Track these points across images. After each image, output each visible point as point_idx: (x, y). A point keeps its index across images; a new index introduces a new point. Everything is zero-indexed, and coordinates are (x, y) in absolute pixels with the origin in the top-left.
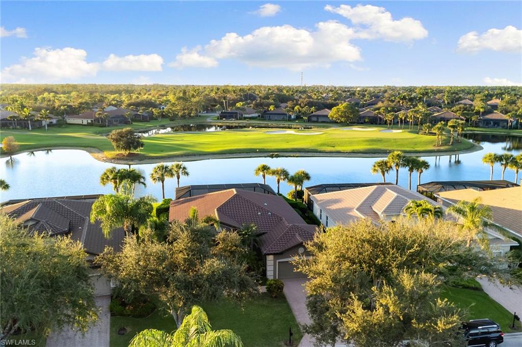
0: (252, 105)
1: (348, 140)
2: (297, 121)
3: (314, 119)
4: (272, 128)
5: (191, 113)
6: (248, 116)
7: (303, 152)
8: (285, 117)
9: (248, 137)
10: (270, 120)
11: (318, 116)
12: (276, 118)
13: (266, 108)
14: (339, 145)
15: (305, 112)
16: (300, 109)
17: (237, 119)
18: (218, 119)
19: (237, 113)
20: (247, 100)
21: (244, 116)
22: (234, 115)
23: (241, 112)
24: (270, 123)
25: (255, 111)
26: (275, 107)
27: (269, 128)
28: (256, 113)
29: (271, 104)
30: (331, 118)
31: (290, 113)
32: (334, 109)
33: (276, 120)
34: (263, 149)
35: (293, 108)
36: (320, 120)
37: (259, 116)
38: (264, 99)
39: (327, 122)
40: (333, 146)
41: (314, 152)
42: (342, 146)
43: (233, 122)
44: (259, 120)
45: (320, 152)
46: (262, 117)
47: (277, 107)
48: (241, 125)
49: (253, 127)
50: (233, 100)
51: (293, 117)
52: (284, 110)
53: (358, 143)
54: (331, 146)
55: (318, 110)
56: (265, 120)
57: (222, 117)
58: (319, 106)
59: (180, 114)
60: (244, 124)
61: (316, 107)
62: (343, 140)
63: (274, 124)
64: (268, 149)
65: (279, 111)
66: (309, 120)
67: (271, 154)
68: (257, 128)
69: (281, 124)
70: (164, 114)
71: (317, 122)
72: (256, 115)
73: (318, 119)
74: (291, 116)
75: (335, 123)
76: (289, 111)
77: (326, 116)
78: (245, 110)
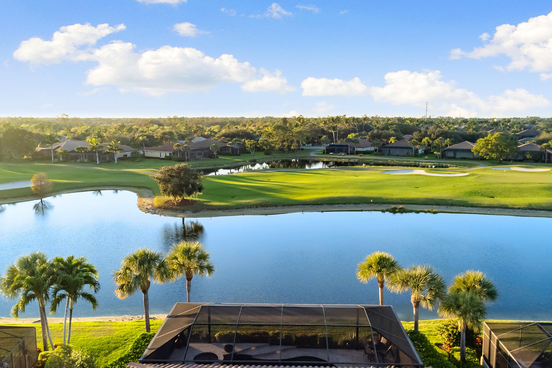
0: (367, 137)
1: (512, 186)
2: (427, 157)
3: (451, 154)
4: (393, 165)
5: (291, 146)
6: (361, 149)
7: (443, 205)
8: (410, 152)
9: (360, 177)
10: (389, 155)
11: (455, 151)
12: (398, 153)
13: (385, 140)
14: (500, 194)
15: (437, 145)
16: (431, 141)
17: (348, 154)
18: (324, 153)
19: (347, 146)
20: (362, 131)
21: (356, 149)
22: (344, 148)
23: (353, 144)
24: (389, 159)
25: (371, 143)
26: (397, 139)
27: (389, 165)
28: (372, 146)
29: (391, 136)
30: (475, 154)
31: (417, 147)
32: (481, 142)
33: (398, 156)
34: (380, 198)
35: (420, 140)
36: (459, 155)
37: (376, 150)
38: (382, 129)
39: (469, 159)
40: (492, 195)
41: (463, 206)
42: (505, 196)
43: (343, 157)
44: (376, 155)
45: (473, 206)
46: (380, 151)
47: (398, 138)
48: (352, 161)
49: (367, 164)
50: (344, 130)
51: (420, 151)
52: (408, 143)
53: (532, 191)
54: (488, 197)
55: (454, 142)
56: (383, 155)
57: (328, 151)
58: (455, 138)
59: (277, 146)
60: (356, 160)
61: (452, 139)
62: (504, 186)
63: (396, 160)
64: (387, 199)
65: (401, 144)
66: (443, 156)
67: (393, 206)
68: (373, 165)
69: (405, 160)
70: (258, 146)
71: (454, 158)
72: (372, 149)
73: (455, 154)
74: (417, 150)
75: (481, 160)
76: (415, 144)
77: (469, 151)
78: (358, 142)
